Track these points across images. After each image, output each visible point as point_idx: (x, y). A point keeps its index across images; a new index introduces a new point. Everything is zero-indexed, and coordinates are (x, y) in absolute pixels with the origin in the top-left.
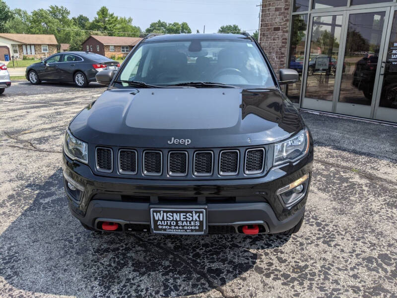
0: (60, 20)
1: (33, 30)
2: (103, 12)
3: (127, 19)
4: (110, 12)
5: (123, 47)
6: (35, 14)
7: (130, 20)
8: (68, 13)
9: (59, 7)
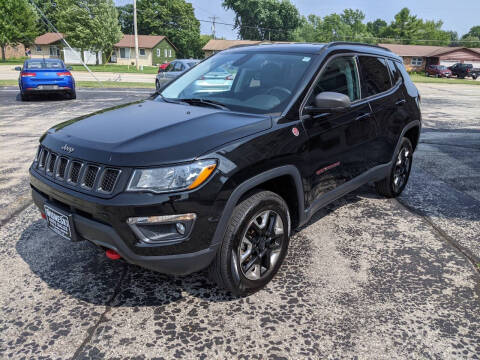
0: (352, 26)
1: (320, 38)
2: (403, 15)
3: (436, 22)
4: (412, 14)
5: (414, 58)
6: (327, 19)
7: (440, 24)
8: (363, 17)
9: (354, 11)
